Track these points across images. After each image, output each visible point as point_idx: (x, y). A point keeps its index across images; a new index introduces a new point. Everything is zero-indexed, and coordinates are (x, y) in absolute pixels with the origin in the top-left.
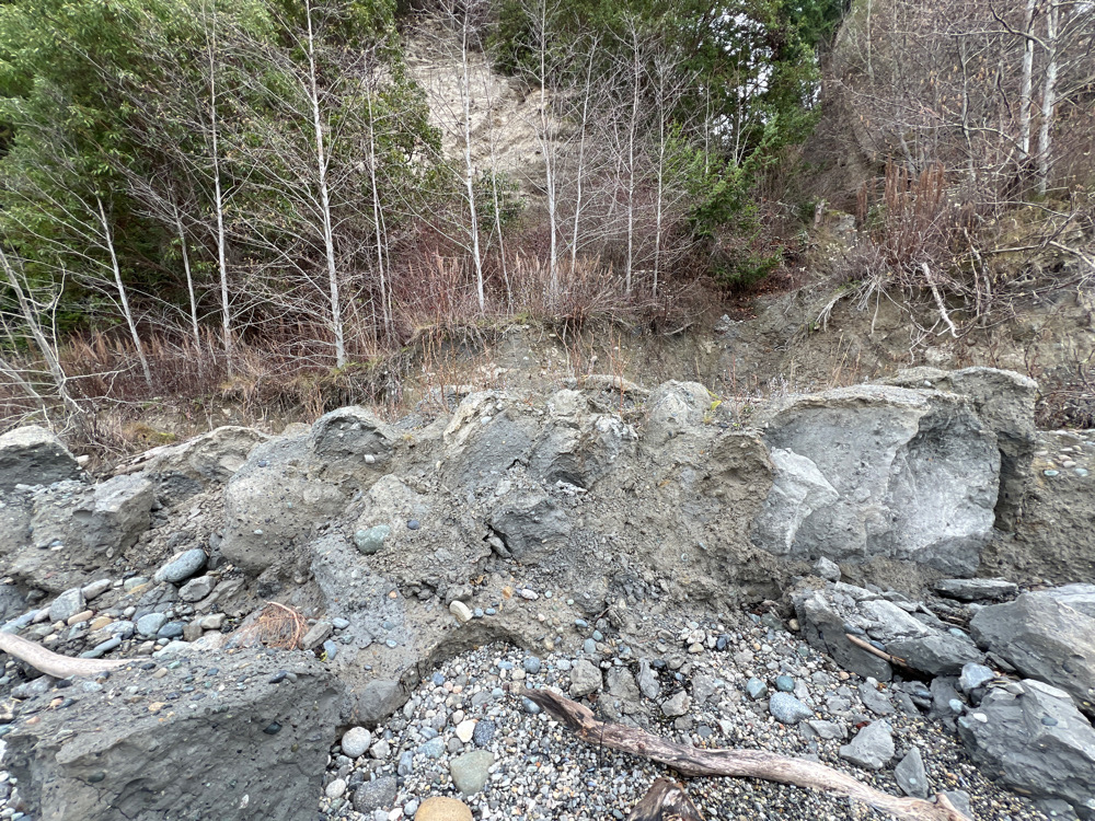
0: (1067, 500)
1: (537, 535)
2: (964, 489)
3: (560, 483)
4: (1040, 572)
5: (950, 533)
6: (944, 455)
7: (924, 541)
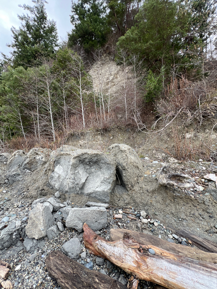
0: (146, 184)
1: (15, 180)
2: (103, 178)
3: (26, 170)
4: (132, 205)
5: (98, 189)
6: (101, 168)
7: (90, 191)
